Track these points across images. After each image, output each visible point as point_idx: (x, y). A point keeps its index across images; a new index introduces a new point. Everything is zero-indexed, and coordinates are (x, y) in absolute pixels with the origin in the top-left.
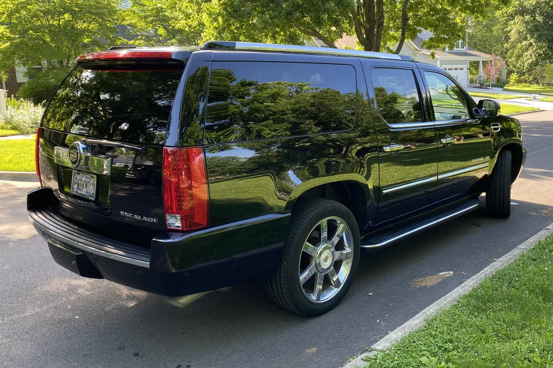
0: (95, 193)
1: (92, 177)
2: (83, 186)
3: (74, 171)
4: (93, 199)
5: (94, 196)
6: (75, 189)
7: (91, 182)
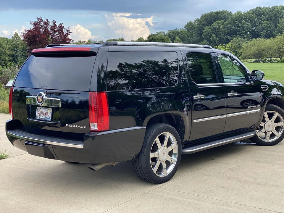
0: (51, 117)
1: (49, 110)
2: (43, 114)
3: (37, 107)
4: (50, 120)
5: (51, 118)
6: (38, 116)
7: (48, 112)
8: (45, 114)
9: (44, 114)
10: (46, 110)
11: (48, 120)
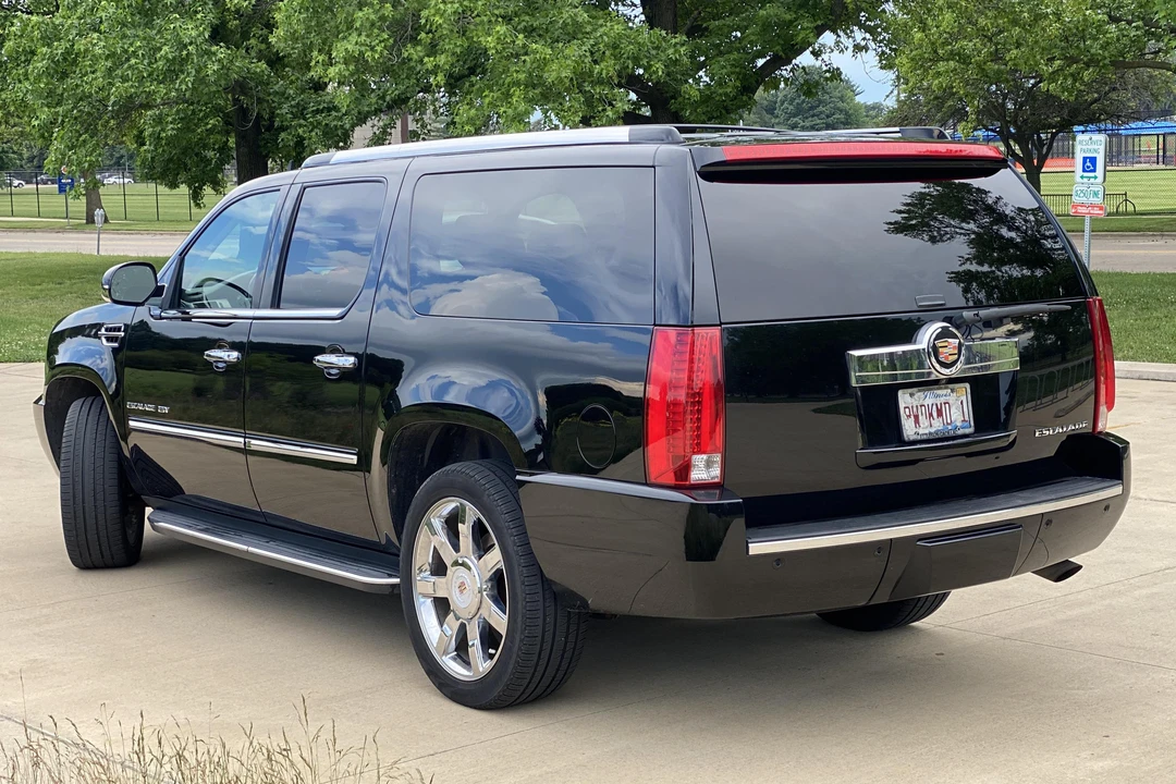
1: (952, 391)
2: (931, 415)
3: (900, 393)
4: (971, 430)
5: (972, 424)
6: (909, 429)
7: (950, 402)
8: (940, 413)
9: (935, 414)
10: (938, 396)
11: (960, 432)
